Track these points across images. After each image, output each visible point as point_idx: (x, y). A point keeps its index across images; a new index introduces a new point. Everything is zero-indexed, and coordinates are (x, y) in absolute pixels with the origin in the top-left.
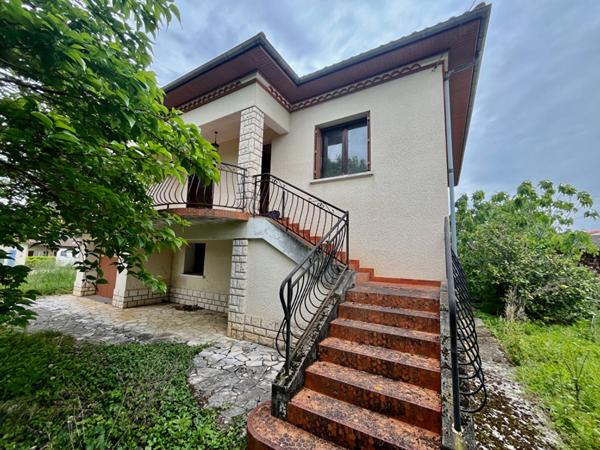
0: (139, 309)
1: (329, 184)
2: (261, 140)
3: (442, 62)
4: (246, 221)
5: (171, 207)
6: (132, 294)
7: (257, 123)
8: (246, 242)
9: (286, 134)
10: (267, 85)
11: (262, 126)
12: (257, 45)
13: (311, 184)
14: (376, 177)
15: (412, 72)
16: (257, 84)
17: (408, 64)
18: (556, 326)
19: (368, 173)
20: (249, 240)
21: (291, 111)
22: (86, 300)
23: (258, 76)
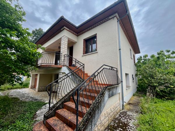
0: (42, 92)
1: (87, 56)
2: (67, 45)
3: (116, 16)
4: (61, 68)
5: (42, 65)
6: (40, 88)
7: (65, 40)
8: (62, 74)
9: (76, 42)
10: (68, 29)
11: (67, 41)
12: (61, 19)
13: (83, 56)
14: (98, 53)
15: (107, 20)
16: (65, 30)
17: (106, 18)
18: (170, 101)
19: (96, 52)
20: (63, 73)
21: (78, 36)
22: (31, 89)
23: (65, 27)
